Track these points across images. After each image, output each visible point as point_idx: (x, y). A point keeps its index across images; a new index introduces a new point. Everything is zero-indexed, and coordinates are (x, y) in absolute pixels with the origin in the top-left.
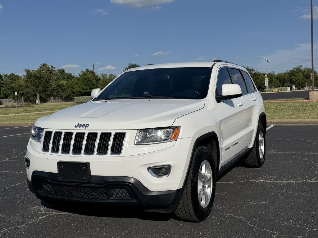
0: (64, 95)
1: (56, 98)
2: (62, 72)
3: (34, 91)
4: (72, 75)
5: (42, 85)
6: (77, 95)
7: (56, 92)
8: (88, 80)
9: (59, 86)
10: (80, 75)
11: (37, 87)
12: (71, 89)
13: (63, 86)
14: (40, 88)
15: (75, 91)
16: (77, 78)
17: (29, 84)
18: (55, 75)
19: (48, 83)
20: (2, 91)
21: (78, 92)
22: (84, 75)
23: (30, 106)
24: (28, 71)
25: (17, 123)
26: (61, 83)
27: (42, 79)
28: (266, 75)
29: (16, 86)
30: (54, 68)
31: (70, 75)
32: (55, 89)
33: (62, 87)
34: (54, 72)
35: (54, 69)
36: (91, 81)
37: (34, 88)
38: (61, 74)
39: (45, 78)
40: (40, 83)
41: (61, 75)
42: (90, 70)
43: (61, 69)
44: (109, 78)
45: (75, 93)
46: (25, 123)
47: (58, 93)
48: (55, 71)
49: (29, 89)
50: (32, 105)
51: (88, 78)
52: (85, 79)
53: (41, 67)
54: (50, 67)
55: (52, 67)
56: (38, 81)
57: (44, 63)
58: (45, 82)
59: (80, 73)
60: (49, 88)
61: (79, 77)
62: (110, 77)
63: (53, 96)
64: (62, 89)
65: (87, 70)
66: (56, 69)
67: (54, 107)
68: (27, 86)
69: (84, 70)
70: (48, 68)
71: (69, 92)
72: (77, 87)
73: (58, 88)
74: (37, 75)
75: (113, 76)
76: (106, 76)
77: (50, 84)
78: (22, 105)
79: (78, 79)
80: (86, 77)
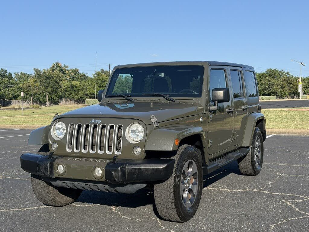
0: (76, 97)
1: (68, 100)
2: (76, 72)
3: (43, 92)
4: (86, 75)
5: (51, 86)
6: (90, 97)
7: (68, 93)
8: (102, 81)
9: (72, 87)
10: (94, 76)
11: (47, 87)
12: (84, 90)
13: (76, 87)
14: (50, 89)
15: (88, 92)
16: (90, 79)
17: (37, 84)
18: (68, 75)
19: (58, 83)
20: (10, 91)
21: (91, 94)
22: (98, 75)
23: (38, 108)
24: (37, 71)
25: (11, 126)
26: (73, 84)
27: (52, 79)
28: (299, 80)
29: (24, 86)
30: (68, 67)
31: (84, 75)
32: (68, 90)
33: (74, 88)
34: (67, 72)
35: (67, 69)
36: (105, 82)
37: (43, 88)
38: (75, 74)
39: (55, 78)
40: (49, 83)
41: (75, 76)
42: (105, 70)
43: (74, 68)
44: (124, 79)
45: (88, 95)
46: (18, 125)
47: (70, 94)
48: (68, 70)
49: (38, 90)
50: (39, 107)
51: (103, 79)
52: (100, 80)
53: (53, 66)
54: (63, 66)
55: (65, 67)
56: (47, 81)
57: (57, 62)
58: (55, 83)
59: (94, 74)
60: (59, 89)
61: (93, 77)
62: (126, 79)
63: (65, 98)
64: (74, 91)
65: (102, 71)
66: (69, 69)
67: (63, 110)
68: (35, 87)
69: (99, 70)
70: (61, 67)
71: (81, 93)
72: (90, 89)
73: (71, 89)
74: (47, 74)
75: (129, 77)
76: (122, 77)
77: (60, 85)
78: (29, 107)
79: (92, 80)
80: (100, 77)
